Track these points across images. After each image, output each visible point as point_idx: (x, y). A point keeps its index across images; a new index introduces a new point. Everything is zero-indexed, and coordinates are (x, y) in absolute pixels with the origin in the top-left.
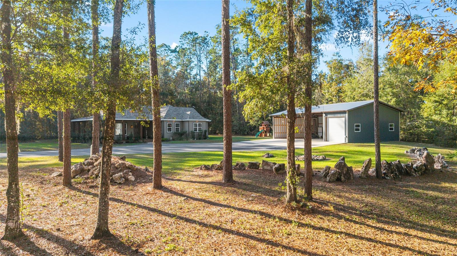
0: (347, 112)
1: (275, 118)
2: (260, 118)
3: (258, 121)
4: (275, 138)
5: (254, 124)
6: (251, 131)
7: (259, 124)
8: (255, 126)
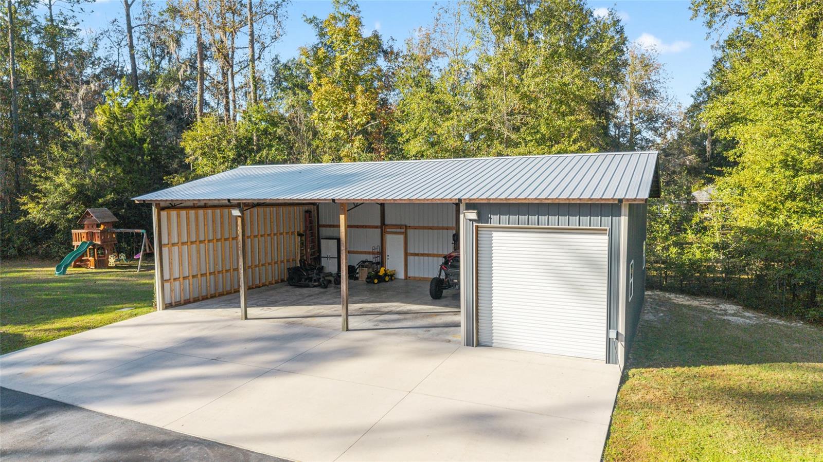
0: (625, 210)
1: (164, 214)
2: (75, 198)
3: (64, 207)
4: (168, 306)
5: (48, 220)
6: (36, 240)
7: (69, 221)
8: (52, 228)
